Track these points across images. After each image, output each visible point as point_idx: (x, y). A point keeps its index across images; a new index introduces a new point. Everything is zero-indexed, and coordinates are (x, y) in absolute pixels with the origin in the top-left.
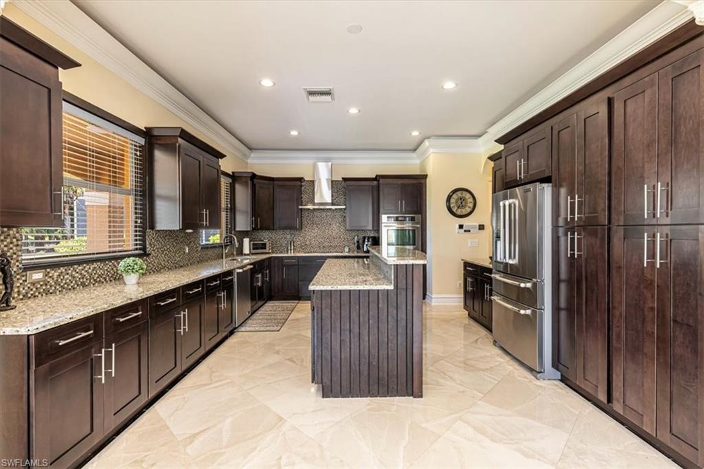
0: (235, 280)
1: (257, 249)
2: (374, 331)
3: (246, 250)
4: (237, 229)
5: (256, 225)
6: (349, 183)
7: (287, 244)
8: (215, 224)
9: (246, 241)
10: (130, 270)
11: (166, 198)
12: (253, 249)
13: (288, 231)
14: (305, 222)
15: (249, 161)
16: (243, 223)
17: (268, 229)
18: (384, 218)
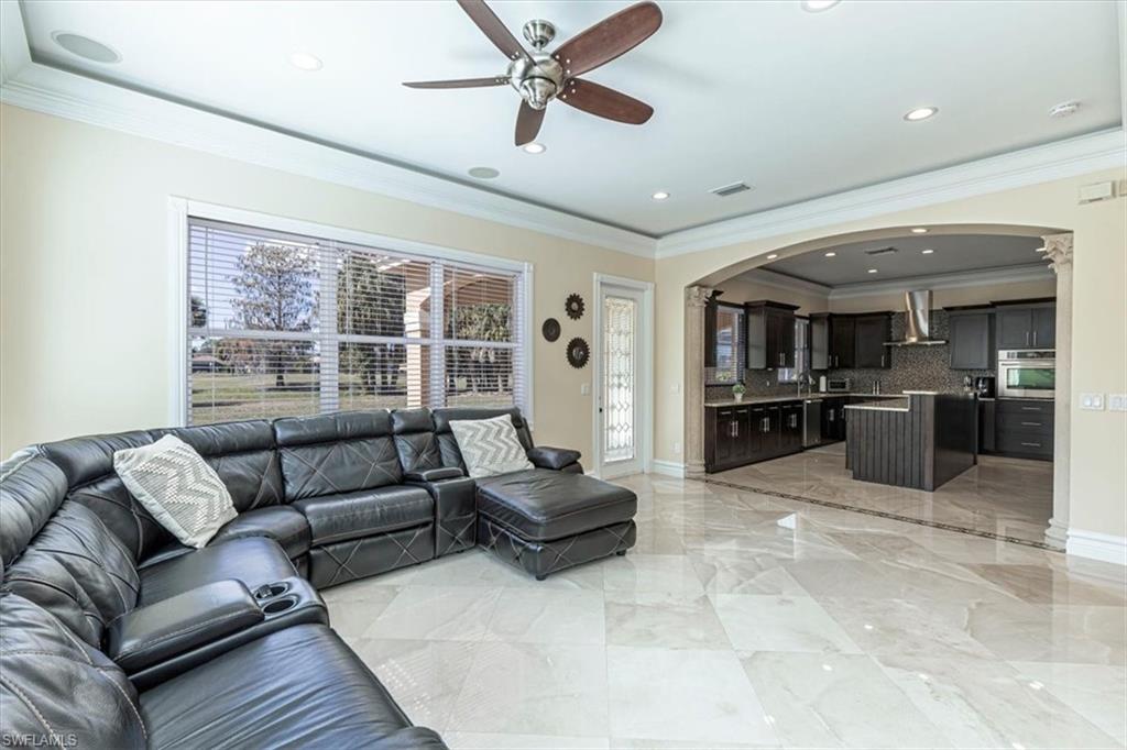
0: (805, 408)
1: (837, 387)
2: (893, 439)
3: (823, 388)
4: (814, 367)
5: (833, 363)
6: (953, 313)
7: (872, 385)
8: (790, 363)
9: (823, 379)
10: (738, 391)
11: (757, 347)
12: (832, 387)
13: (873, 371)
14: (894, 361)
15: (830, 298)
16: (820, 362)
17: (848, 367)
18: (1002, 354)
